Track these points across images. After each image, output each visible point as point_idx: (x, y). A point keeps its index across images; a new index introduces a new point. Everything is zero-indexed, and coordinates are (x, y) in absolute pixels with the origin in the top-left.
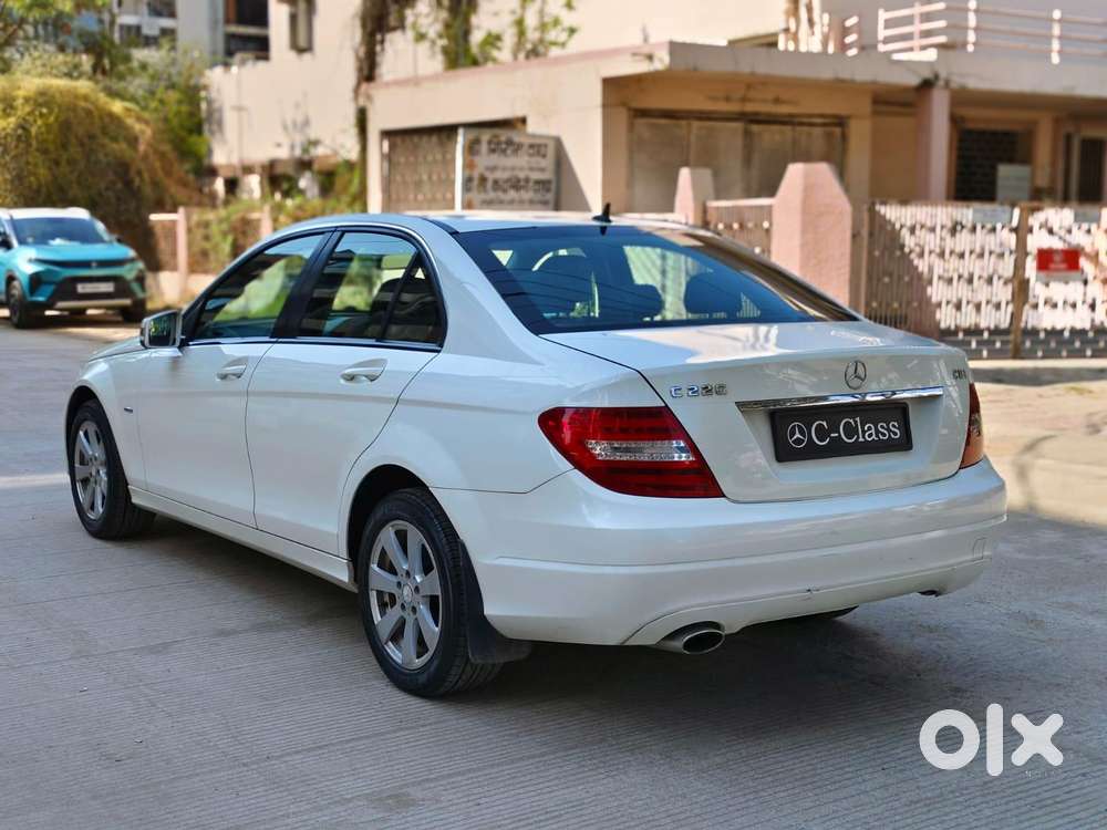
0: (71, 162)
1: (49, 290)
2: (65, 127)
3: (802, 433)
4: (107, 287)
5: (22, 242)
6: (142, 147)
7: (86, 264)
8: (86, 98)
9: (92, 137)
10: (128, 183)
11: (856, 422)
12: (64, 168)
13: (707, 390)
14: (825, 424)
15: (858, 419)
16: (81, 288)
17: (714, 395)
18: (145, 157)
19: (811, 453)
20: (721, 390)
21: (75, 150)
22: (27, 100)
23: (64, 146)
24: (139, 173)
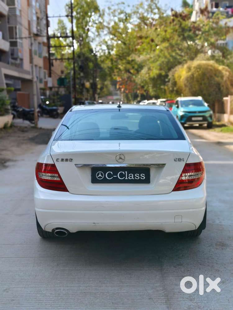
0: (205, 84)
1: (185, 119)
2: (204, 74)
3: (102, 174)
4: (201, 119)
5: (182, 106)
6: (225, 79)
7: (195, 112)
8: (211, 66)
9: (211, 77)
10: (219, 89)
11: (125, 173)
12: (203, 86)
13: (67, 160)
14: (112, 173)
15: (126, 172)
16: (193, 119)
17: (69, 162)
18: (226, 81)
19: (105, 181)
20: (71, 160)
21: (206, 81)
22: (194, 67)
23: (203, 80)
24: (223, 86)
